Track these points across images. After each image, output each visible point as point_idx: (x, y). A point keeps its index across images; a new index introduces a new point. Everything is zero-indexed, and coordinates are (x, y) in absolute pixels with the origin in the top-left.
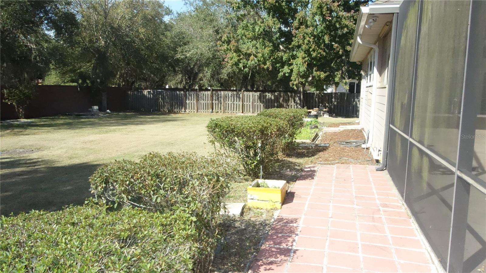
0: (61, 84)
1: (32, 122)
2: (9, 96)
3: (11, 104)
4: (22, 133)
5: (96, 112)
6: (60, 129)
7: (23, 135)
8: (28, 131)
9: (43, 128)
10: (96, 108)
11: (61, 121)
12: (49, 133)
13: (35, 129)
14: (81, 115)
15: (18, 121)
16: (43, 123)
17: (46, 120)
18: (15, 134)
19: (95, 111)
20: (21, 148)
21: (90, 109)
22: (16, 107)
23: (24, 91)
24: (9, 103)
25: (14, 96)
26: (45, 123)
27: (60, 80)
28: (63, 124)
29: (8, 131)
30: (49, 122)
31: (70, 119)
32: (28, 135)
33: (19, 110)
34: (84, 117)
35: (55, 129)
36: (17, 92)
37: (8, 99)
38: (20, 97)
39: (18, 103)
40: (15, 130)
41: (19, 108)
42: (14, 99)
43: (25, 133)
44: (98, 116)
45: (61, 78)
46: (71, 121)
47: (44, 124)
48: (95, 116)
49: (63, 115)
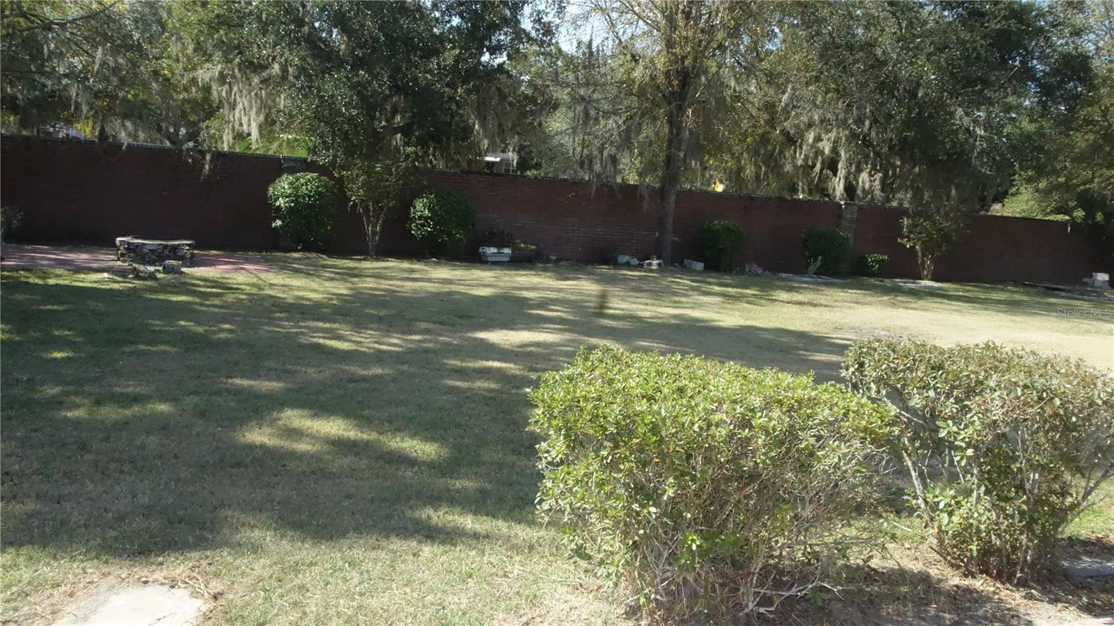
0: (1037, 216)
1: (940, 289)
2: (910, 232)
3: (913, 248)
4: (908, 305)
5: (1101, 287)
6: (986, 309)
7: (906, 308)
8: (922, 303)
9: (953, 303)
10: (1102, 277)
11: (1001, 296)
12: (957, 313)
13: (936, 302)
14: (1059, 290)
15: (914, 283)
16: (961, 293)
17: (974, 289)
18: (893, 305)
19: (1099, 285)
20: (883, 330)
21: (1085, 280)
22: (920, 254)
23: (940, 224)
24: (908, 246)
25: (920, 233)
26: (965, 294)
27: (1036, 206)
28: (999, 302)
29: (886, 298)
30: (976, 294)
31: (1027, 294)
32: (915, 309)
33: (924, 262)
34: (1063, 294)
35: (974, 308)
36: (927, 224)
37: (907, 237)
38: (929, 235)
39: (927, 249)
40: (900, 298)
41: (925, 259)
42: (919, 239)
43: (913, 306)
44: (1098, 297)
45: (1039, 202)
46: (1024, 298)
47: (961, 296)
48: (1089, 295)
49: (1016, 284)
